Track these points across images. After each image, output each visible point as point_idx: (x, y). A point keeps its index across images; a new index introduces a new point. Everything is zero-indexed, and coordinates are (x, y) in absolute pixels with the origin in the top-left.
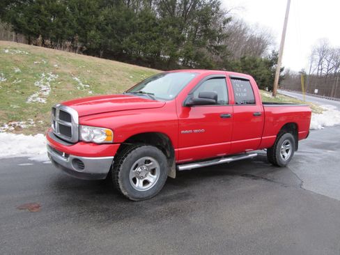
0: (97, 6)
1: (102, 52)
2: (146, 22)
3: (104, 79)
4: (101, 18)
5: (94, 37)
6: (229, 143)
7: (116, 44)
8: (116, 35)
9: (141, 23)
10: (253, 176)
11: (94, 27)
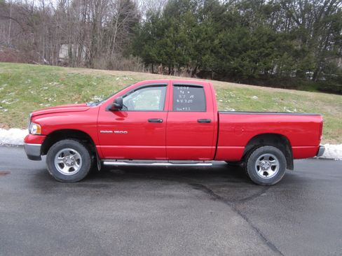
4: (216, 42)
5: (207, 60)
6: (164, 147)
8: (228, 56)
9: (254, 41)
10: (202, 186)
11: (209, 51)
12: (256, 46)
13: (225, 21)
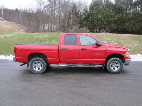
0: (114, 14)
1: (117, 31)
2: (135, 16)
3: (121, 41)
4: (116, 18)
7: (122, 27)
8: (122, 24)
9: (133, 17)
11: (113, 23)
12: (134, 19)
13: (117, 10)
